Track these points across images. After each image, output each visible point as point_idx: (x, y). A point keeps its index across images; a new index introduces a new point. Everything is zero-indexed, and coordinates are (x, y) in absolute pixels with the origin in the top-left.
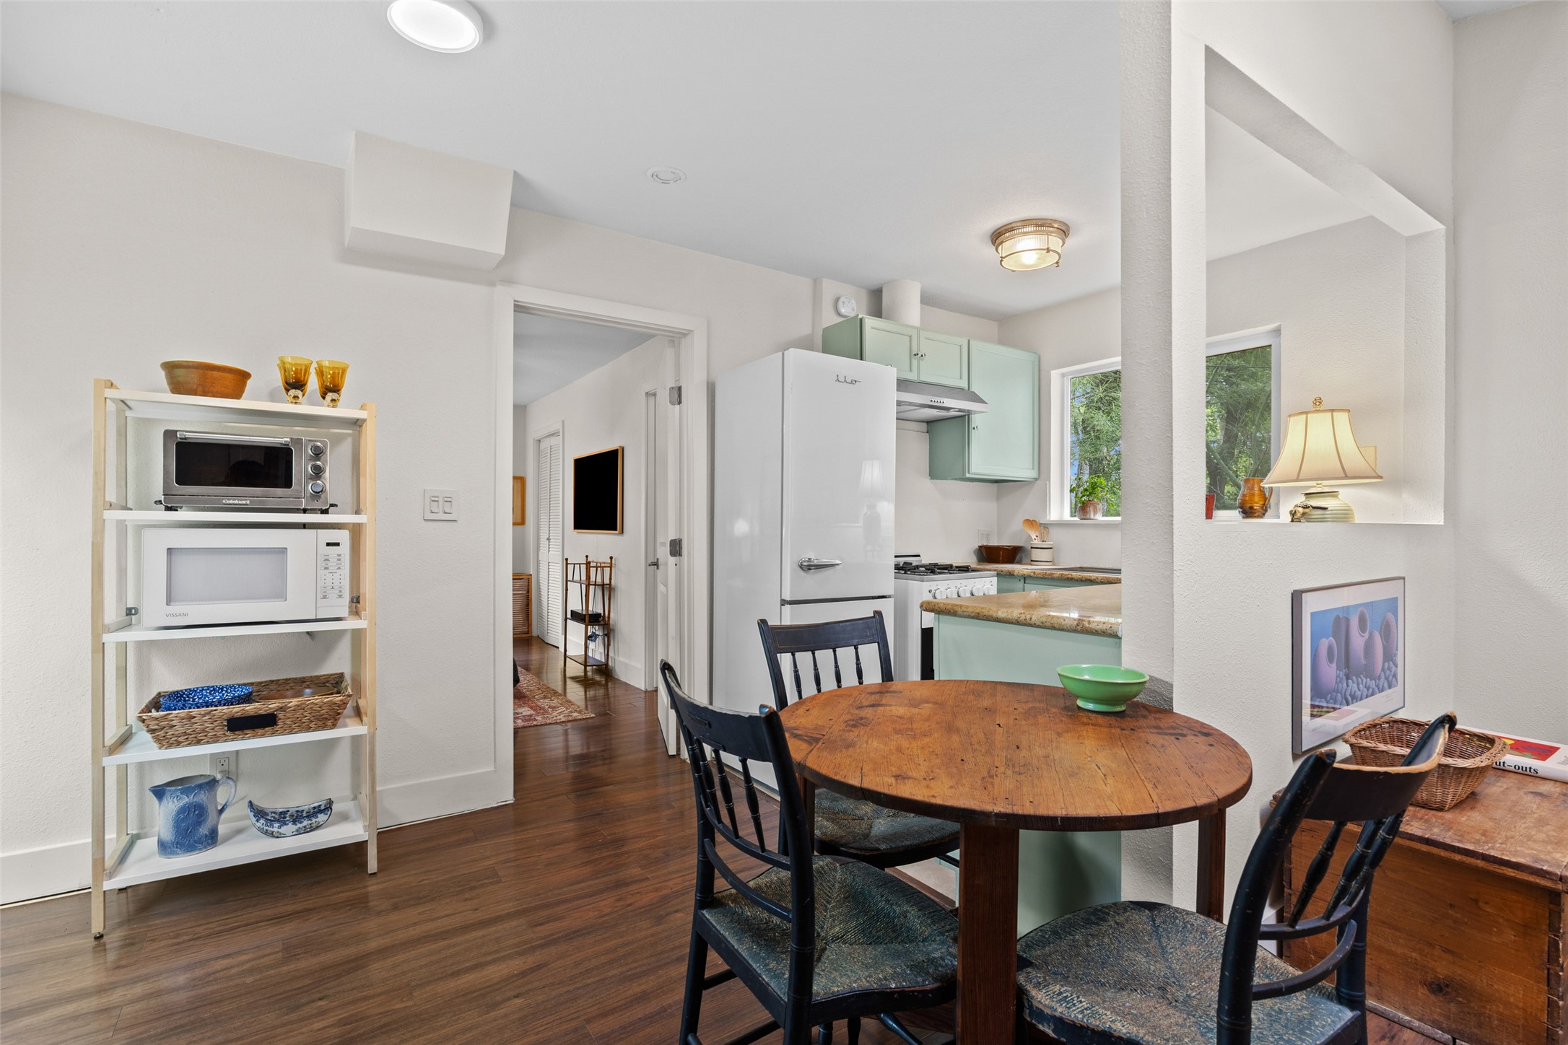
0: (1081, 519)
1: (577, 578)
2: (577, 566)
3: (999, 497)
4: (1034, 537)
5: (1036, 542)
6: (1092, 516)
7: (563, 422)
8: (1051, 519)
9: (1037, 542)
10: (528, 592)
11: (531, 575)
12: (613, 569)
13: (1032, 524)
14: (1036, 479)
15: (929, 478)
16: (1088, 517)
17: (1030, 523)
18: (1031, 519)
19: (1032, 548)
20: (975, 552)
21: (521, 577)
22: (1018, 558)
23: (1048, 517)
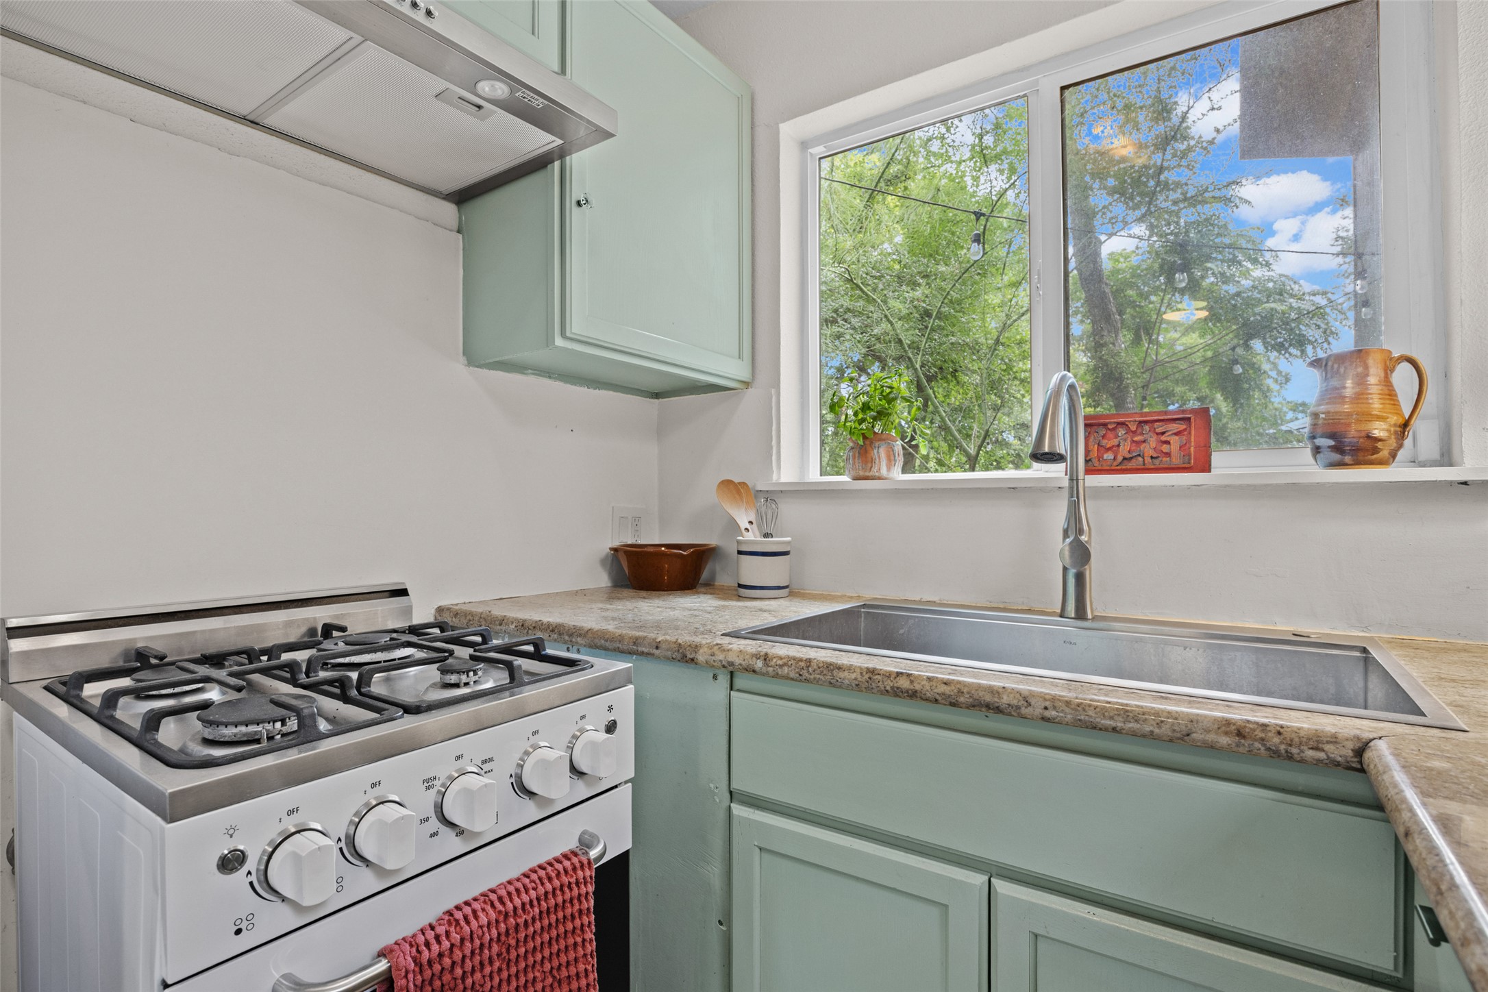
0: (856, 478)
3: (661, 431)
4: (743, 524)
5: (749, 536)
6: (884, 472)
8: (783, 480)
9: (752, 537)
13: (739, 492)
14: (747, 384)
15: (463, 359)
16: (874, 472)
17: (735, 489)
18: (737, 480)
19: (740, 553)
20: (603, 562)
22: (705, 575)
23: (775, 477)
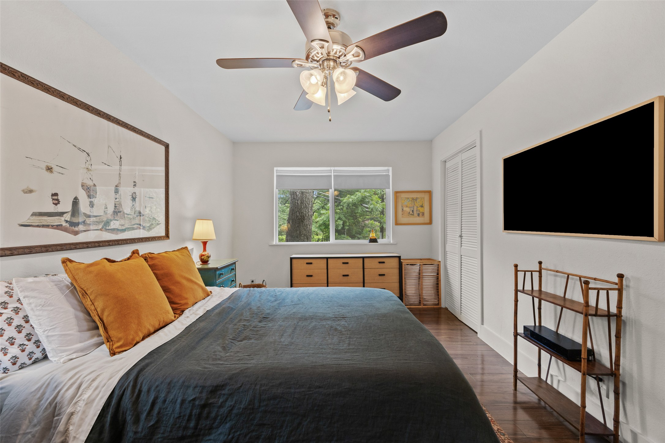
1: (528, 287)
2: (528, 275)
7: (481, 132)
10: (438, 274)
11: (440, 262)
12: (624, 293)
21: (432, 263)
